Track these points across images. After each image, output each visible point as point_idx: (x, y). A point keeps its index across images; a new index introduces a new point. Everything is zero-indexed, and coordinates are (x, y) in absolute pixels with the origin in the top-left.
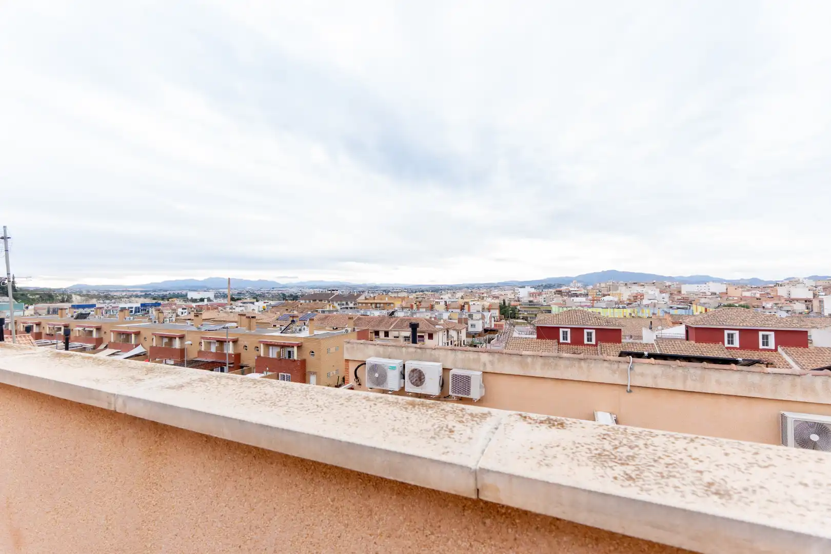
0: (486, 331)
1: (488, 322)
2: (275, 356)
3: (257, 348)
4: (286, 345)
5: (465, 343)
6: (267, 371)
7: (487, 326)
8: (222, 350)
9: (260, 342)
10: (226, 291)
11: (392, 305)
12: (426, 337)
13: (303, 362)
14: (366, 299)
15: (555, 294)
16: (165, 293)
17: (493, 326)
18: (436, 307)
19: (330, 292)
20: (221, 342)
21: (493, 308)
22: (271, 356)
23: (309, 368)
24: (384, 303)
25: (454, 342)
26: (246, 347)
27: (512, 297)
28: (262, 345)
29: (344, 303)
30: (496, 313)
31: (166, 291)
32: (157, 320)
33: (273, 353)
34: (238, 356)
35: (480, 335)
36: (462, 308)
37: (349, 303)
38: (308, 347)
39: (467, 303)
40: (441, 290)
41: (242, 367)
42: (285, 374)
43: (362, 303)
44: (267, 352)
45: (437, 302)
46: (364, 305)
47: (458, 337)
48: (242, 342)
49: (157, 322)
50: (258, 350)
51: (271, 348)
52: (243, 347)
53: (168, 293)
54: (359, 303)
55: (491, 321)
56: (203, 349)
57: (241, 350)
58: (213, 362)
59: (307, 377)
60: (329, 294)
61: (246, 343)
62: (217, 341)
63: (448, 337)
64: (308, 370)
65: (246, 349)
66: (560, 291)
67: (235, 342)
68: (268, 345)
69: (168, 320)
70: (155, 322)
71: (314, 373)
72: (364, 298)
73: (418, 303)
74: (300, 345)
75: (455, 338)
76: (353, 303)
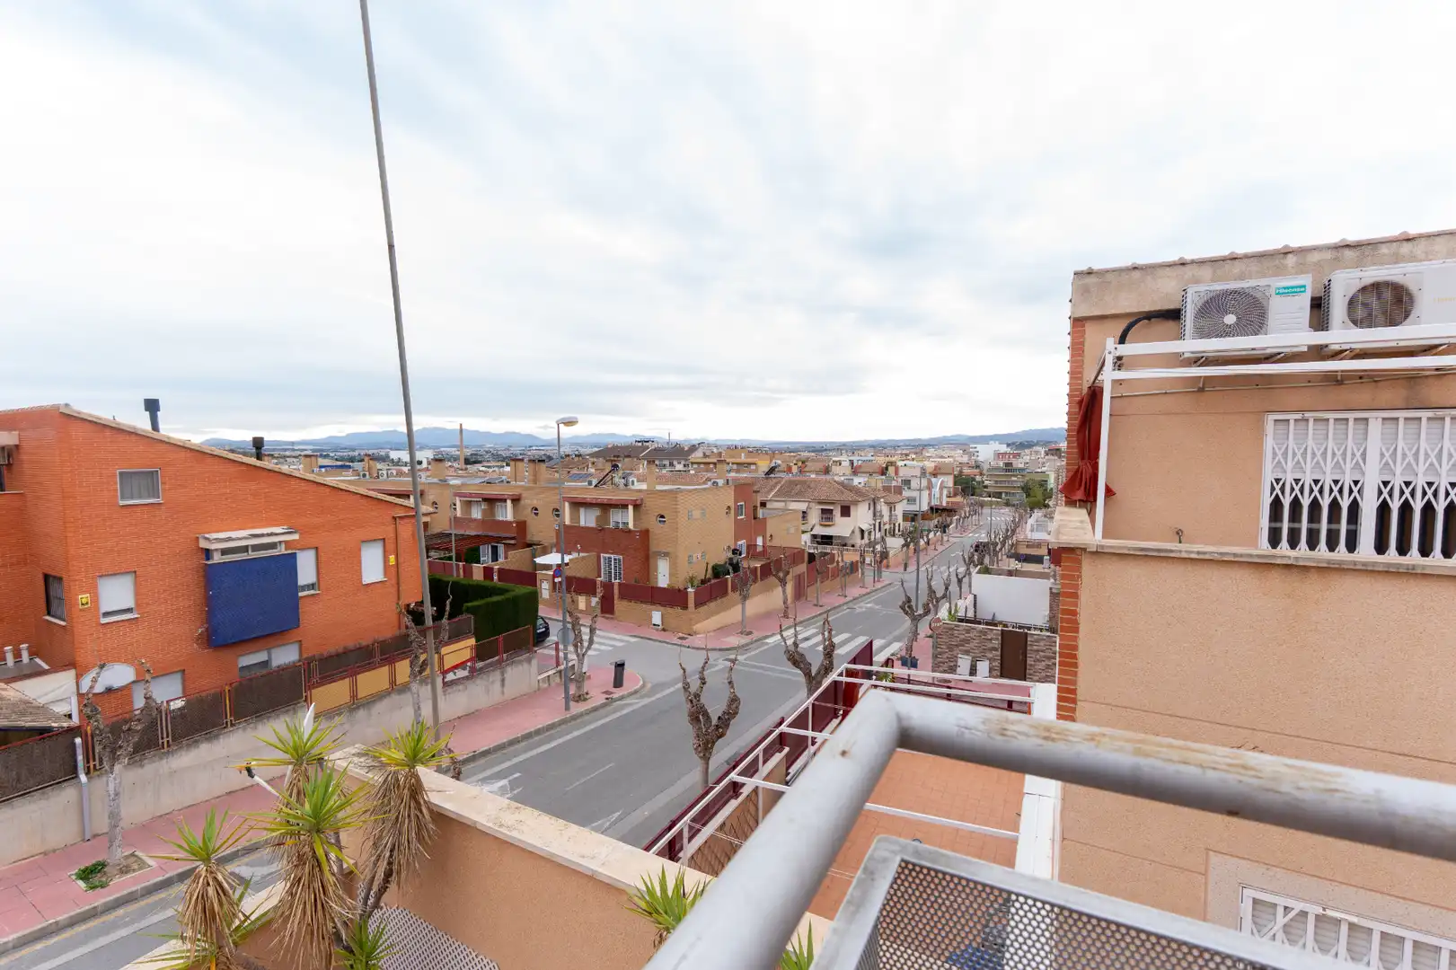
0: (935, 510)
1: (937, 495)
2: (592, 524)
3: (557, 510)
4: (612, 503)
5: (901, 529)
6: (579, 552)
7: (935, 503)
8: (493, 514)
9: (565, 499)
10: (454, 452)
11: (753, 467)
12: (837, 512)
13: (645, 534)
14: (705, 456)
15: (1047, 455)
16: (351, 454)
17: (944, 504)
18: (835, 469)
19: (640, 444)
20: (491, 501)
21: (942, 471)
22: (582, 523)
23: (654, 546)
24: (737, 464)
25: (884, 524)
26: (536, 509)
27: (965, 459)
28: (567, 504)
29: (667, 463)
30: (949, 481)
31: (354, 450)
32: (367, 473)
33: (588, 519)
34: (522, 526)
35: (925, 516)
36: (884, 472)
37: (675, 463)
38: (653, 506)
39: (892, 463)
40: (826, 450)
41: (529, 545)
42: (612, 556)
43: (699, 463)
44: (575, 517)
45: (837, 462)
46: (702, 466)
47: (891, 516)
48: (528, 501)
49: (368, 477)
50: (558, 516)
51: (582, 510)
52: (530, 509)
53: (356, 453)
54: (692, 463)
55: (941, 494)
56: (459, 514)
57: (527, 515)
58: (478, 536)
59: (651, 561)
60: (640, 447)
61: (535, 503)
62: (485, 500)
63: (874, 515)
64: (653, 548)
65: (536, 514)
66: (1058, 450)
67: (516, 500)
68: (577, 504)
69: (385, 472)
70: (364, 476)
71: (666, 554)
72: (701, 455)
73: (800, 464)
74: (638, 502)
75: (886, 519)
76: (683, 462)
